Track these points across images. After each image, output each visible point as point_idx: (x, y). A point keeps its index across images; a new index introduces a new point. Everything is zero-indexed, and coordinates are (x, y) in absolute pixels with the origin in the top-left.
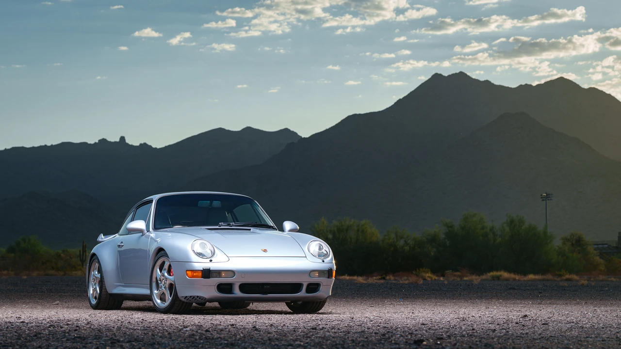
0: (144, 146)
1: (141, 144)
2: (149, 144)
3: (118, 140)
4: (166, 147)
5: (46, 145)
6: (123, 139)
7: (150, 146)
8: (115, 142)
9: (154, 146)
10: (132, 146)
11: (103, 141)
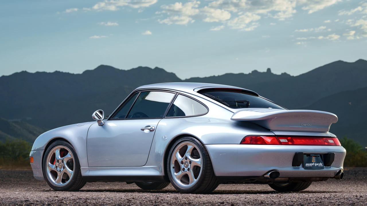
0: (285, 75)
1: (282, 74)
2: (288, 73)
3: (265, 71)
4: (300, 75)
5: (214, 76)
6: (269, 70)
7: (289, 75)
8: (264, 73)
9: (292, 75)
10: (276, 75)
11: (255, 72)
